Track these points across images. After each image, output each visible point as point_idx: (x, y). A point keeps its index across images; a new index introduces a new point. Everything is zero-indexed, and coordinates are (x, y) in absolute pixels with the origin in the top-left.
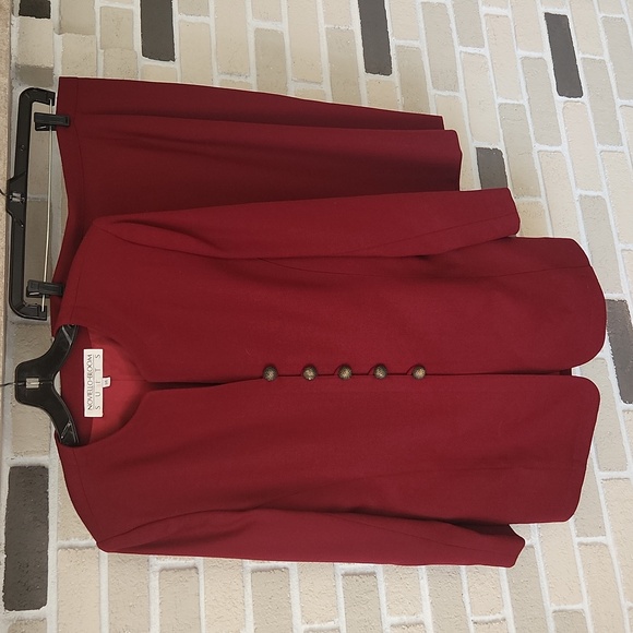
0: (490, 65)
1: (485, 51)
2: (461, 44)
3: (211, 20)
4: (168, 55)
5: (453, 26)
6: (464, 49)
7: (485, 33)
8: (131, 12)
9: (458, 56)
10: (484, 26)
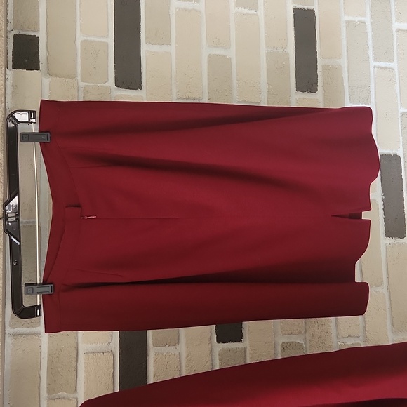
0: (397, 77)
1: (394, 65)
2: (376, 60)
3: (172, 49)
4: (136, 84)
5: (370, 43)
6: (377, 64)
7: (395, 47)
8: (107, 45)
9: (372, 70)
10: (395, 40)
